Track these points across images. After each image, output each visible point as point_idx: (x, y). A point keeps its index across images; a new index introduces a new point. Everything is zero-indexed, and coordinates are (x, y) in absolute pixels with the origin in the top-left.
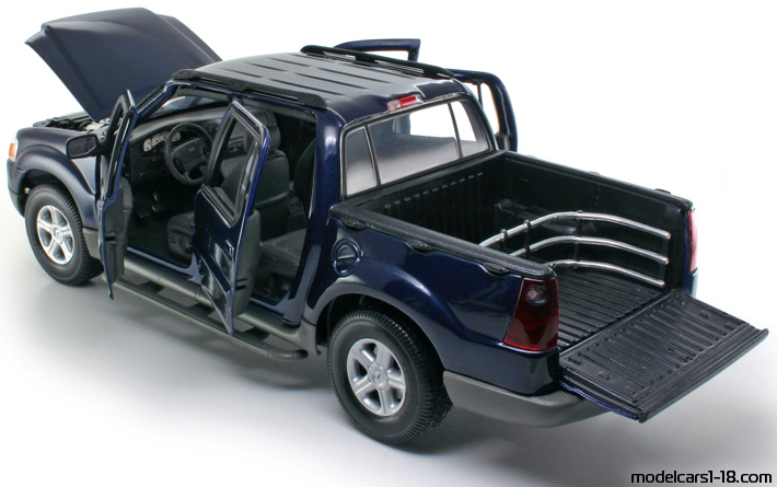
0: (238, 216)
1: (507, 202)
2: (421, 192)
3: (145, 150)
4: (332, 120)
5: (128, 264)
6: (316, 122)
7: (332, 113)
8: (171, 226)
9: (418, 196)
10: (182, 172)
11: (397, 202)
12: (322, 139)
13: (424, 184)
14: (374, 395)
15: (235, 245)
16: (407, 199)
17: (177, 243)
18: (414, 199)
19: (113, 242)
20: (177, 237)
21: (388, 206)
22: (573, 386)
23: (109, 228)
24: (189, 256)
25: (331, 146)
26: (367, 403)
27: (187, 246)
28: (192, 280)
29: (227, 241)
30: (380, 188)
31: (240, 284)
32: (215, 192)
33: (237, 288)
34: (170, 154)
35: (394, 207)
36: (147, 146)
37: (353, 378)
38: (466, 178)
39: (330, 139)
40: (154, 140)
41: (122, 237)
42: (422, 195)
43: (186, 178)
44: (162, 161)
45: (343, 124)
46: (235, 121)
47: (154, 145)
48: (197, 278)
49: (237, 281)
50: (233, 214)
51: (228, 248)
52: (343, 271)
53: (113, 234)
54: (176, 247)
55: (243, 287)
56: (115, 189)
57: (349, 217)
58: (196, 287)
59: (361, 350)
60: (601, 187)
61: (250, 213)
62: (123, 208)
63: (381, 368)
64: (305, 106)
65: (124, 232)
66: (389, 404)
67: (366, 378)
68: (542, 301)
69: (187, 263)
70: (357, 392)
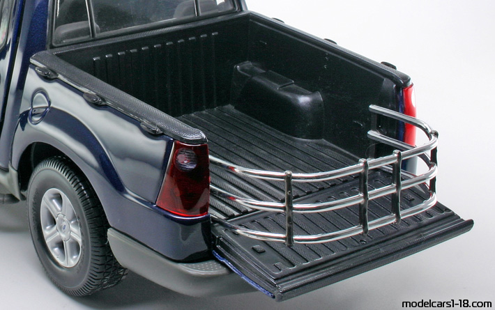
1: (248, 64)
14: (61, 245)
22: (224, 257)
26: (55, 252)
30: (93, 39)
35: (105, 60)
37: (46, 226)
38: (198, 36)
52: (35, 120)
59: (51, 199)
60: (329, 55)
63: (65, 219)
66: (72, 255)
67: (55, 228)
68: (192, 167)
70: (48, 241)
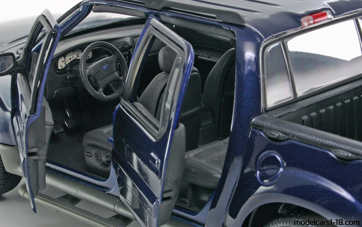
0: (163, 130)
2: (334, 104)
3: (60, 68)
4: (251, 36)
5: (49, 180)
6: (236, 38)
7: (250, 29)
8: (87, 141)
9: (332, 107)
10: (97, 89)
11: (314, 114)
12: (242, 54)
13: (337, 96)
15: (162, 158)
16: (322, 111)
17: (94, 156)
18: (328, 111)
19: (35, 157)
20: (93, 152)
21: (305, 118)
23: (32, 143)
24: (107, 169)
25: (250, 61)
27: (104, 159)
28: (110, 192)
29: (152, 154)
30: (296, 100)
31: (166, 195)
32: (136, 107)
33: (164, 199)
34: (85, 71)
35: (311, 118)
36: (61, 64)
39: (249, 55)
40: (68, 58)
41: (43, 153)
42: (335, 106)
43: (100, 93)
44: (77, 78)
45: (262, 39)
46: (154, 38)
47: (67, 63)
48: (115, 190)
49: (163, 192)
50: (157, 129)
51: (154, 160)
52: (266, 181)
53: (35, 150)
54: (92, 161)
55: (168, 198)
56: (39, 106)
57: (270, 129)
58: (114, 199)
61: (176, 127)
62: (45, 124)
64: (224, 23)
65: (46, 147)
69: (106, 176)
